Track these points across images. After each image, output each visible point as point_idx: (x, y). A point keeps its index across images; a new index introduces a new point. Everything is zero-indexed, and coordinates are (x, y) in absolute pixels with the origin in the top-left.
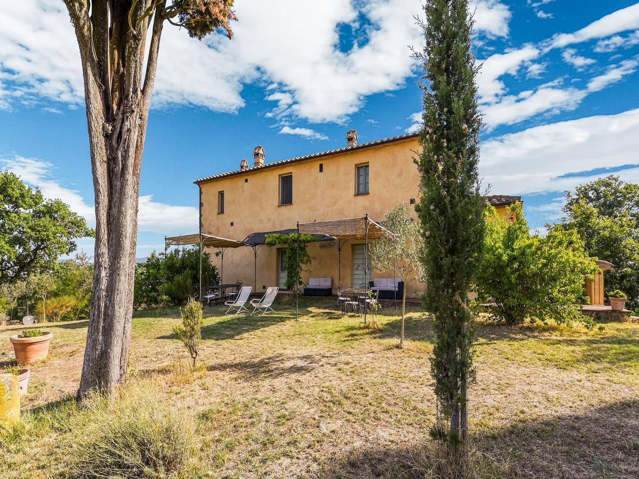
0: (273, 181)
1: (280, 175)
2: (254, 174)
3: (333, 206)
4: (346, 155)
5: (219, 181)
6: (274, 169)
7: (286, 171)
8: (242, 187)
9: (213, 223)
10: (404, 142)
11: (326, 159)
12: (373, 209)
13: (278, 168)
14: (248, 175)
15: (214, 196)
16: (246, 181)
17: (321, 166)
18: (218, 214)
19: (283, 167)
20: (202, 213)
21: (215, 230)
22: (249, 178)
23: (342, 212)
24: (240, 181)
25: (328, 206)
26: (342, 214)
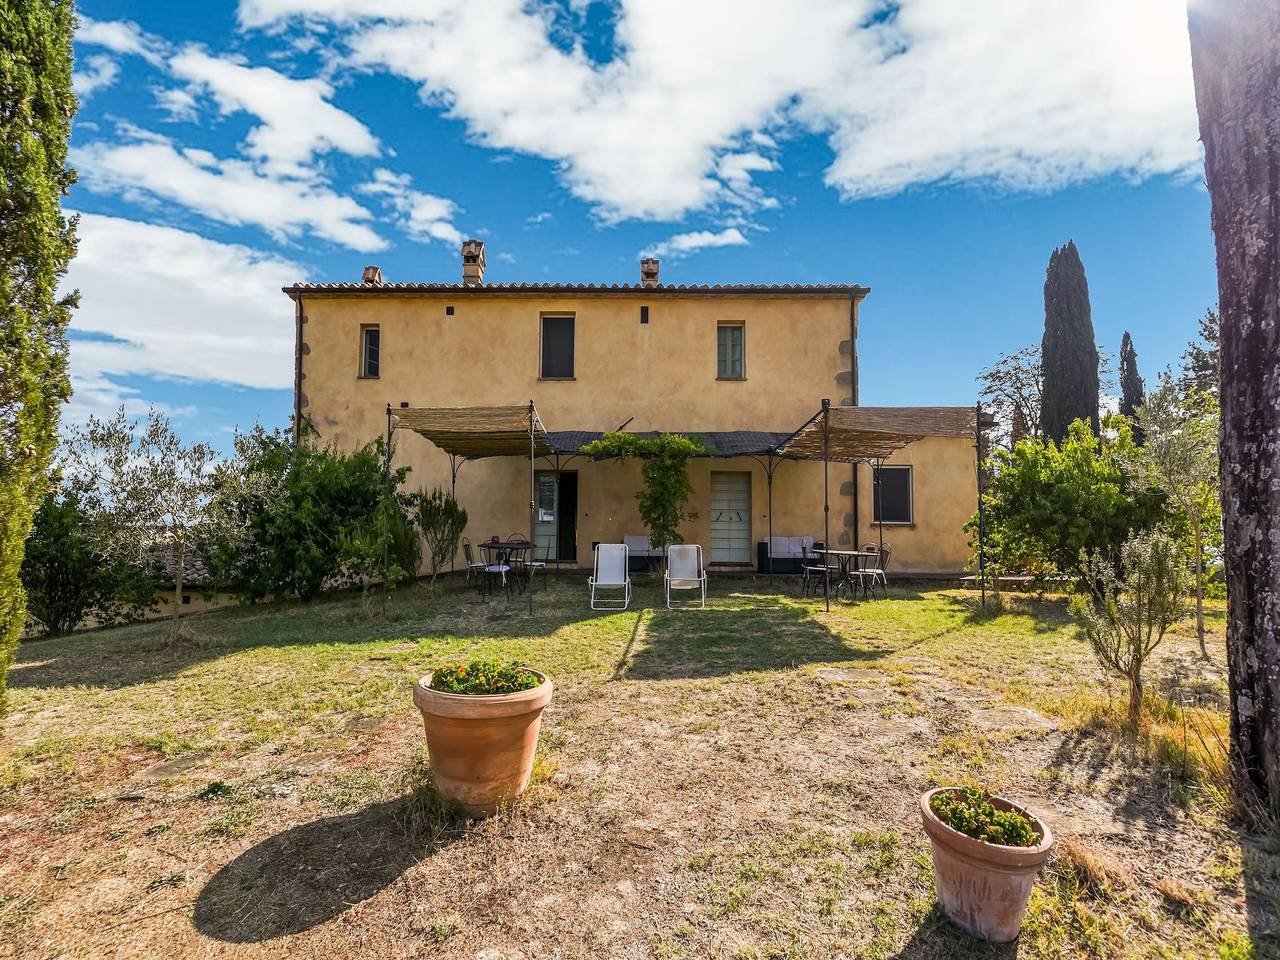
0: (525, 324)
1: (542, 313)
2: (472, 299)
3: (672, 394)
4: (699, 299)
5: (365, 298)
6: (529, 298)
7: (560, 307)
8: (437, 323)
9: (340, 398)
10: (811, 298)
11: (656, 299)
12: (755, 408)
13: (542, 297)
14: (455, 299)
15: (347, 333)
16: (450, 311)
17: (645, 313)
18: (360, 378)
19: (555, 298)
20: (304, 371)
21: (349, 417)
22: (458, 306)
23: (691, 407)
24: (433, 311)
25: (661, 394)
26: (693, 411)
